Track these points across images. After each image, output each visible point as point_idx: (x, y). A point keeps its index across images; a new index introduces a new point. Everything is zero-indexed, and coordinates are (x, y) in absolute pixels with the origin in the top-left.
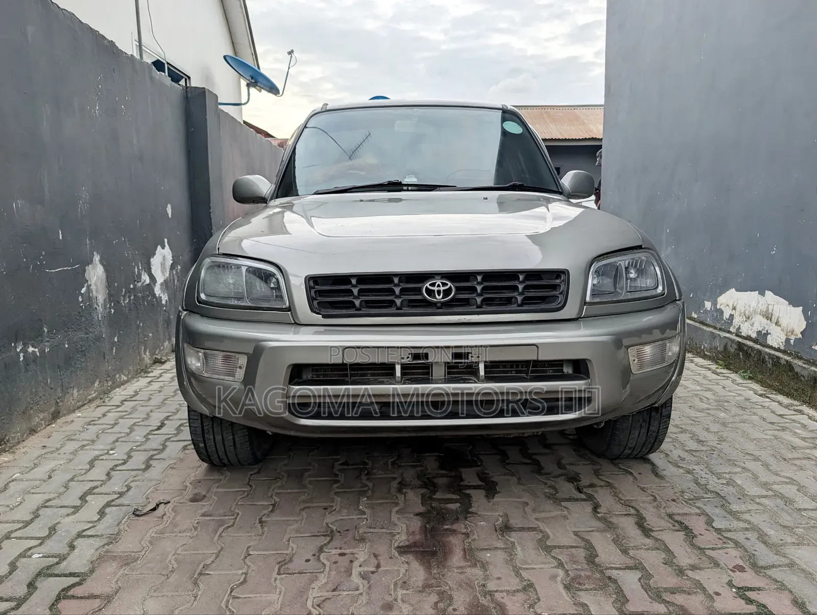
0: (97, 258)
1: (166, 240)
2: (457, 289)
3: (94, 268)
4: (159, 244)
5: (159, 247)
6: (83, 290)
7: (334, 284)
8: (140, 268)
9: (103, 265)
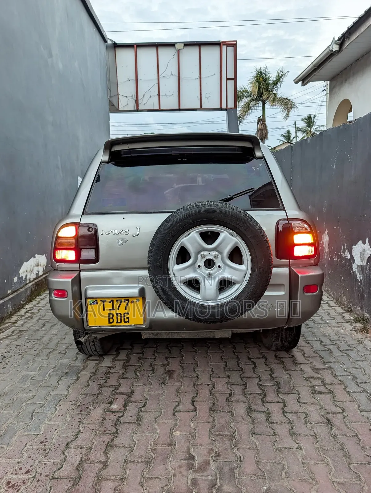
0: (327, 231)
1: (367, 239)
3: (325, 235)
4: (361, 240)
5: (360, 241)
6: (321, 242)
8: (345, 247)
9: (328, 236)
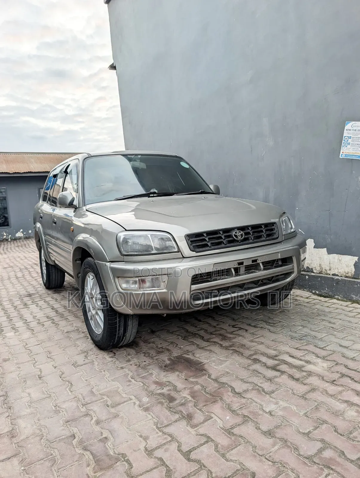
2: (245, 233)
7: (196, 237)
